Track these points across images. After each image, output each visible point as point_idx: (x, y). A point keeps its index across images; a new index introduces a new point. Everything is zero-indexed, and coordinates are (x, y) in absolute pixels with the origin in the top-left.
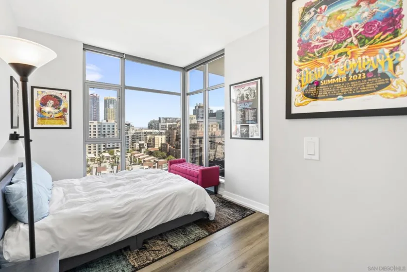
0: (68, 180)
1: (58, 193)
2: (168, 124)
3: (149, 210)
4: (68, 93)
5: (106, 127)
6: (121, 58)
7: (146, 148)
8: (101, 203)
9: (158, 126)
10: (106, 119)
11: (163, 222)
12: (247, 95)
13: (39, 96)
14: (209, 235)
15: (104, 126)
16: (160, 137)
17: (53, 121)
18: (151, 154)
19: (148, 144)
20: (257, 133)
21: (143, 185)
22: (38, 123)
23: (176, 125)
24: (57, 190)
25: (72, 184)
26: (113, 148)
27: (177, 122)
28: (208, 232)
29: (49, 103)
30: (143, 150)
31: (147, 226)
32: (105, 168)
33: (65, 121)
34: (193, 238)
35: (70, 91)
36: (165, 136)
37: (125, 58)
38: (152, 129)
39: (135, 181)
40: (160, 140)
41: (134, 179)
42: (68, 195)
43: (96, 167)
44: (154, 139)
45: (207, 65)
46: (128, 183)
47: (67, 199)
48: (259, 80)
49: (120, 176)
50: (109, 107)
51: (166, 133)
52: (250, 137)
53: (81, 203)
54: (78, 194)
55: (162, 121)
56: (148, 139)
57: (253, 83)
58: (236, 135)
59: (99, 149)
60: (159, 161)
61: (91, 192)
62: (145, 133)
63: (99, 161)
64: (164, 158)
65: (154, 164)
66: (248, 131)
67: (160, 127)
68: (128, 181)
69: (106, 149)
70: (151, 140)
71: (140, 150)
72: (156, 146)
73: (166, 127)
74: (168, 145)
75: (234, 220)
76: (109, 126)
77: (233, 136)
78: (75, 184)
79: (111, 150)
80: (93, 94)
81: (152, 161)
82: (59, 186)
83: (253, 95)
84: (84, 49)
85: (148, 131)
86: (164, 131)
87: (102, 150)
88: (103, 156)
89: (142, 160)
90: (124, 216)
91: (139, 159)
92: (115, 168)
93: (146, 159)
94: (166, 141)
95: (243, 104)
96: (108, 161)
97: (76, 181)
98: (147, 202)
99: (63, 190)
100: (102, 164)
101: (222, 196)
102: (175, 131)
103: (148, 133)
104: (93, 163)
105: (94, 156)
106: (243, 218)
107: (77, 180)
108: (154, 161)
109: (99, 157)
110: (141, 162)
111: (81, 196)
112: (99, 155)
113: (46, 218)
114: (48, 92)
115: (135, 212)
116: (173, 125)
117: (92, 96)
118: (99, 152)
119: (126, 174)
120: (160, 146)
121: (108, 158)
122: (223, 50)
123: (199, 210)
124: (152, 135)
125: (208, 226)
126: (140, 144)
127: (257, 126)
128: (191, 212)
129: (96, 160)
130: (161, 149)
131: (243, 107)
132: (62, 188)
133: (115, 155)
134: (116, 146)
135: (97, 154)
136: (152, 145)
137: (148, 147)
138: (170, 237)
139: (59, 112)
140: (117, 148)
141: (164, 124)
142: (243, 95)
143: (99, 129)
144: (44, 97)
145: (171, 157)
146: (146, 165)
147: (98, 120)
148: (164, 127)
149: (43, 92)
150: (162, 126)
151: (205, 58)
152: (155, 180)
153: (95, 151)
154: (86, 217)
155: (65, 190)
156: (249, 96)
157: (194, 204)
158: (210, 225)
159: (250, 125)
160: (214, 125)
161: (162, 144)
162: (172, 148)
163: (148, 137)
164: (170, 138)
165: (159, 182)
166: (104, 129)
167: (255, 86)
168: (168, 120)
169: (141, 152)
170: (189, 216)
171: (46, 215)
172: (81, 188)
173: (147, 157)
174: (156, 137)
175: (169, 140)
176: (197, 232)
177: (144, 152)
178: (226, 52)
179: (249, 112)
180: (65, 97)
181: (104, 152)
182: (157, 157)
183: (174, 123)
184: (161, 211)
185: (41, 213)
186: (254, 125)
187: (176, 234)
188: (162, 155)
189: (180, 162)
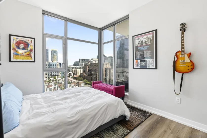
0: (33, 95)
1: (27, 105)
2: (84, 63)
3: (92, 117)
4: (33, 40)
5: (52, 65)
6: (65, 20)
7: (73, 75)
8: (58, 113)
9: (79, 64)
10: (52, 60)
11: (101, 125)
12: (146, 42)
13: (14, 41)
14: (130, 132)
15: (51, 64)
16: (80, 70)
17: (23, 57)
18: (75, 78)
19: (73, 73)
20: (153, 64)
21: (83, 98)
22: (13, 58)
23: (88, 64)
24: (26, 102)
25: (36, 97)
26: (56, 76)
27: (89, 62)
28: (129, 129)
29: (21, 46)
30: (71, 76)
31: (91, 129)
32: (51, 86)
33: (31, 57)
34: (120, 134)
35: (34, 39)
36: (82, 69)
37: (67, 21)
38: (75, 66)
39: (77, 96)
40: (80, 71)
41: (76, 94)
42: (34, 106)
43: (47, 85)
44: (76, 71)
45: (116, 26)
46: (72, 97)
47: (33, 110)
48: (154, 32)
49: (66, 92)
50: (53, 55)
51: (83, 68)
52: (147, 68)
53: (44, 114)
54: (40, 106)
55: (81, 62)
56: (74, 71)
57: (150, 34)
58: (137, 66)
59: (48, 76)
60: (80, 82)
61: (49, 104)
62: (72, 68)
63: (48, 82)
64: (82, 80)
65: (77, 83)
66: (146, 64)
67: (80, 65)
68: (72, 95)
69: (52, 76)
70: (75, 71)
71: (69, 77)
72: (77, 74)
73: (83, 65)
74: (84, 74)
75: (142, 120)
76: (53, 64)
77: (135, 67)
78: (38, 98)
79: (54, 77)
81: (76, 82)
82: (27, 99)
83: (150, 41)
84: (43, 13)
85: (73, 67)
86: (82, 67)
87: (50, 77)
88: (50, 80)
89: (71, 82)
90: (75, 123)
91: (69, 81)
92: (57, 85)
93: (72, 81)
94: (83, 72)
95: (142, 47)
96: (53, 82)
97: (39, 96)
98: (91, 111)
99: (30, 102)
100: (50, 83)
101: (127, 103)
102: (88, 67)
103: (74, 68)
104: (45, 83)
106: (147, 118)
107: (39, 94)
108: (77, 82)
109: (48, 80)
110: (70, 82)
111: (43, 107)
112: (48, 79)
113: (16, 128)
114: (20, 39)
115: (83, 119)
116: (87, 64)
118: (48, 77)
119: (70, 91)
120: (80, 74)
121: (53, 81)
122: (128, 15)
123: (121, 115)
124: (76, 69)
125: (127, 125)
126: (69, 74)
127: (153, 61)
128: (117, 117)
129: (47, 81)
130: (80, 76)
131: (143, 49)
132: (29, 101)
133: (57, 79)
134: (57, 74)
135: (47, 78)
136: (76, 74)
137: (74, 75)
138: (104, 134)
139: (27, 52)
140: (58, 75)
141: (82, 63)
142: (142, 41)
143: (48, 66)
144: (18, 42)
145: (85, 80)
146: (73, 84)
147: (48, 61)
148: (82, 65)
149: (17, 38)
150: (81, 64)
151: (116, 21)
152: (89, 94)
154: (49, 126)
155: (32, 102)
156: (147, 42)
157: (118, 111)
158: (128, 124)
159: (147, 60)
160: (107, 64)
161: (81, 73)
162: (86, 75)
163: (74, 70)
164: (85, 70)
165: (93, 96)
166: (51, 66)
167: (151, 35)
168: (84, 61)
169: (70, 78)
170: (115, 118)
171: (17, 125)
172: (42, 101)
173: (73, 80)
174: (77, 70)
175: (84, 71)
176: (121, 130)
177: (72, 78)
178: (130, 17)
179: (147, 52)
180: (31, 42)
181: (51, 77)
182: (78, 80)
183: (87, 63)
184: (99, 117)
185: (13, 124)
186: (151, 60)
187: (108, 131)
188: (81, 79)
189: (99, 83)
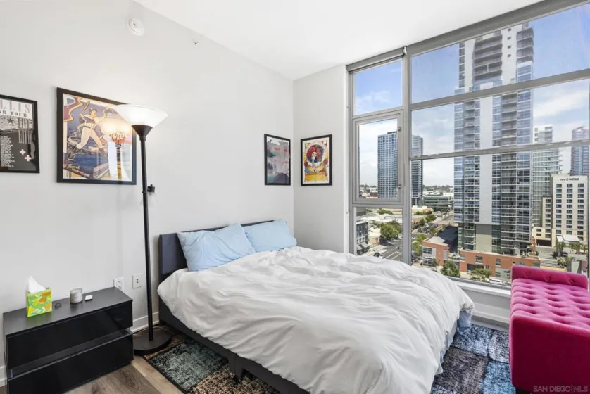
6: (403, 56)
17: (316, 176)
22: (305, 179)
29: (313, 156)
33: (326, 175)
80: (581, 128)
84: (349, 72)
104: (575, 251)
105: (578, 240)
117: (579, 130)
139: (321, 165)
144: (310, 149)
149: (308, 144)
153: (581, 230)
180: (326, 144)
